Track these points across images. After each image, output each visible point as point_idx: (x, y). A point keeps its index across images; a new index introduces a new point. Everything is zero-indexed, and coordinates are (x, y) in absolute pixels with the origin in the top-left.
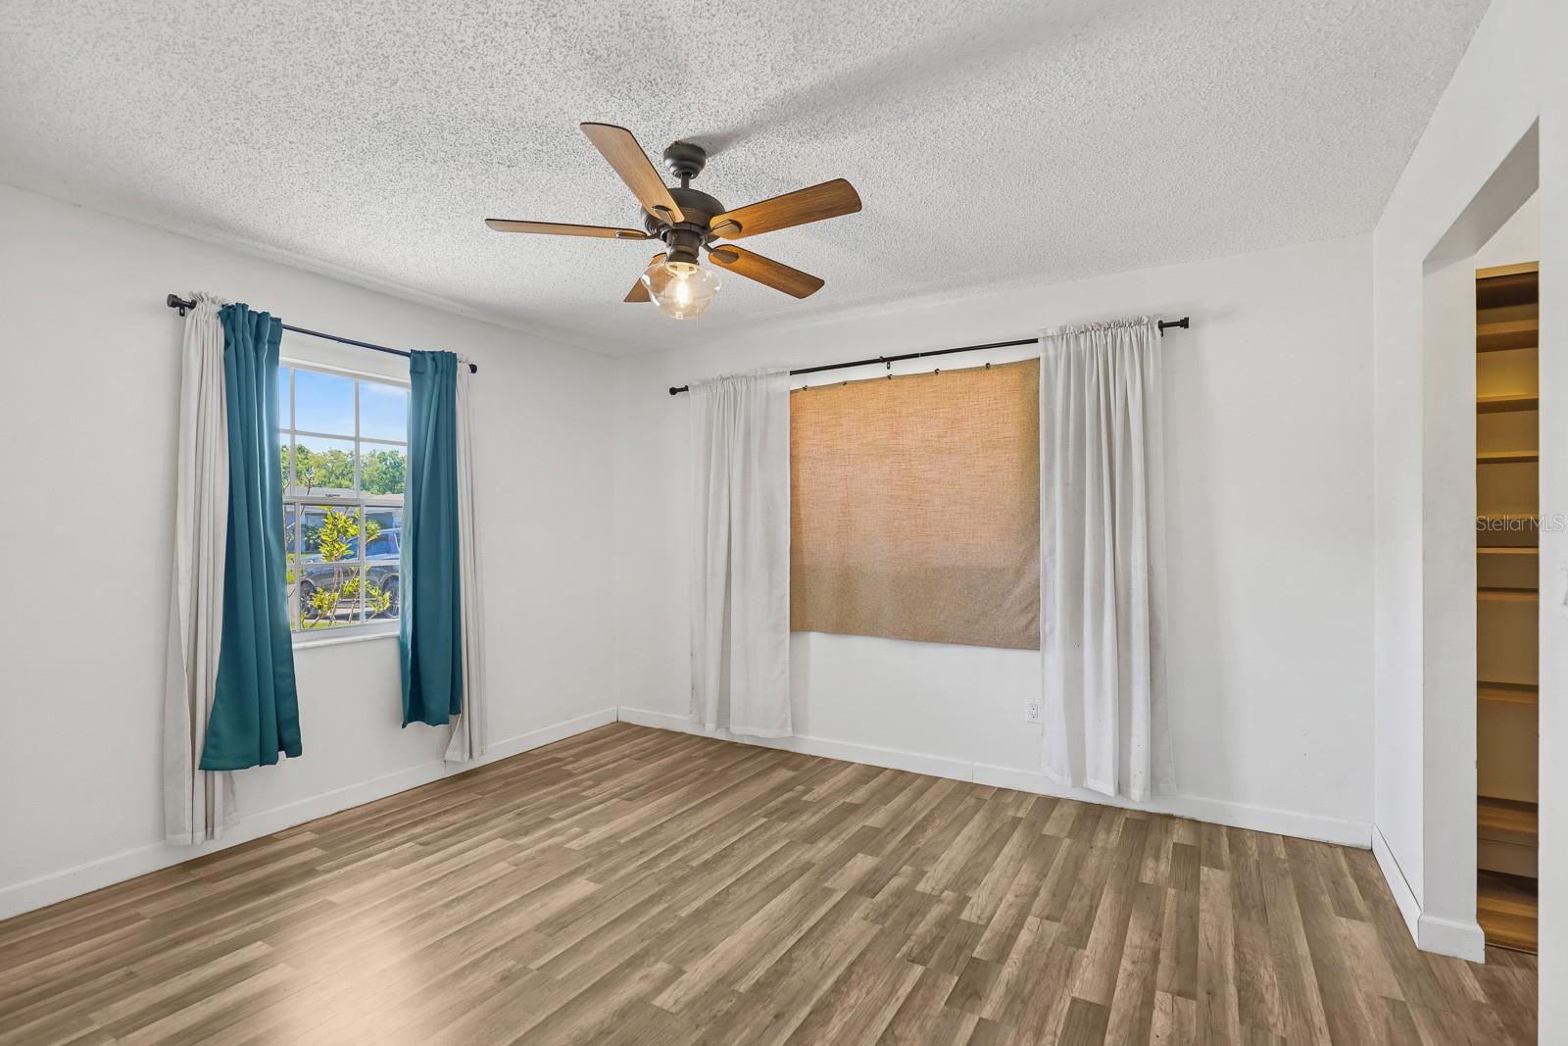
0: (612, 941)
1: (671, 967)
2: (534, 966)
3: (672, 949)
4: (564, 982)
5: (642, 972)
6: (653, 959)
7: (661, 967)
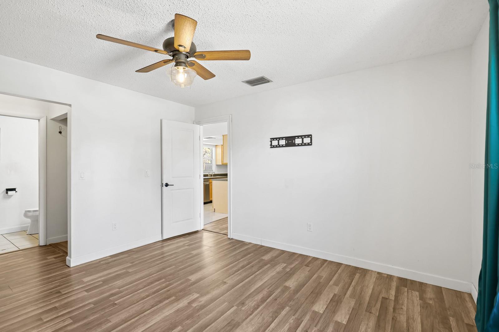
0: (210, 315)
1: (191, 305)
2: (235, 308)
3: (189, 311)
4: (224, 302)
5: (201, 303)
6: (197, 308)
7: (194, 305)
